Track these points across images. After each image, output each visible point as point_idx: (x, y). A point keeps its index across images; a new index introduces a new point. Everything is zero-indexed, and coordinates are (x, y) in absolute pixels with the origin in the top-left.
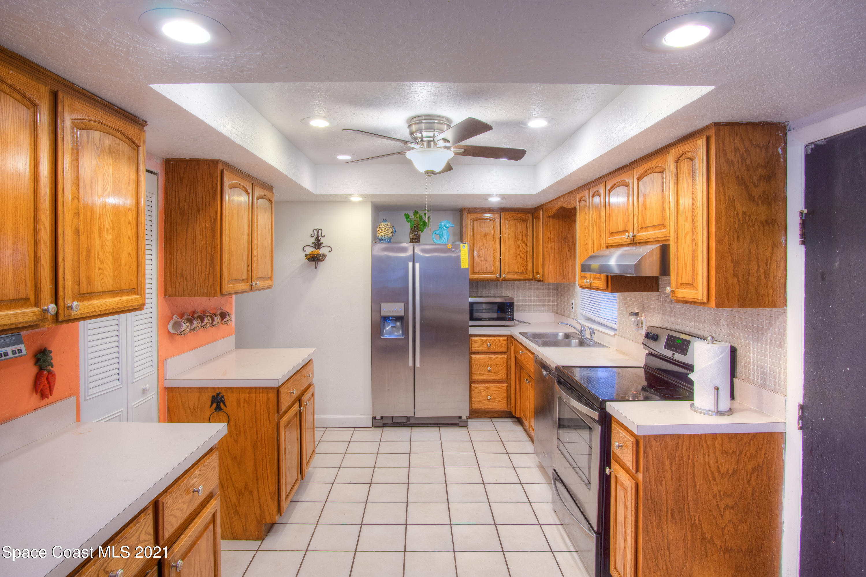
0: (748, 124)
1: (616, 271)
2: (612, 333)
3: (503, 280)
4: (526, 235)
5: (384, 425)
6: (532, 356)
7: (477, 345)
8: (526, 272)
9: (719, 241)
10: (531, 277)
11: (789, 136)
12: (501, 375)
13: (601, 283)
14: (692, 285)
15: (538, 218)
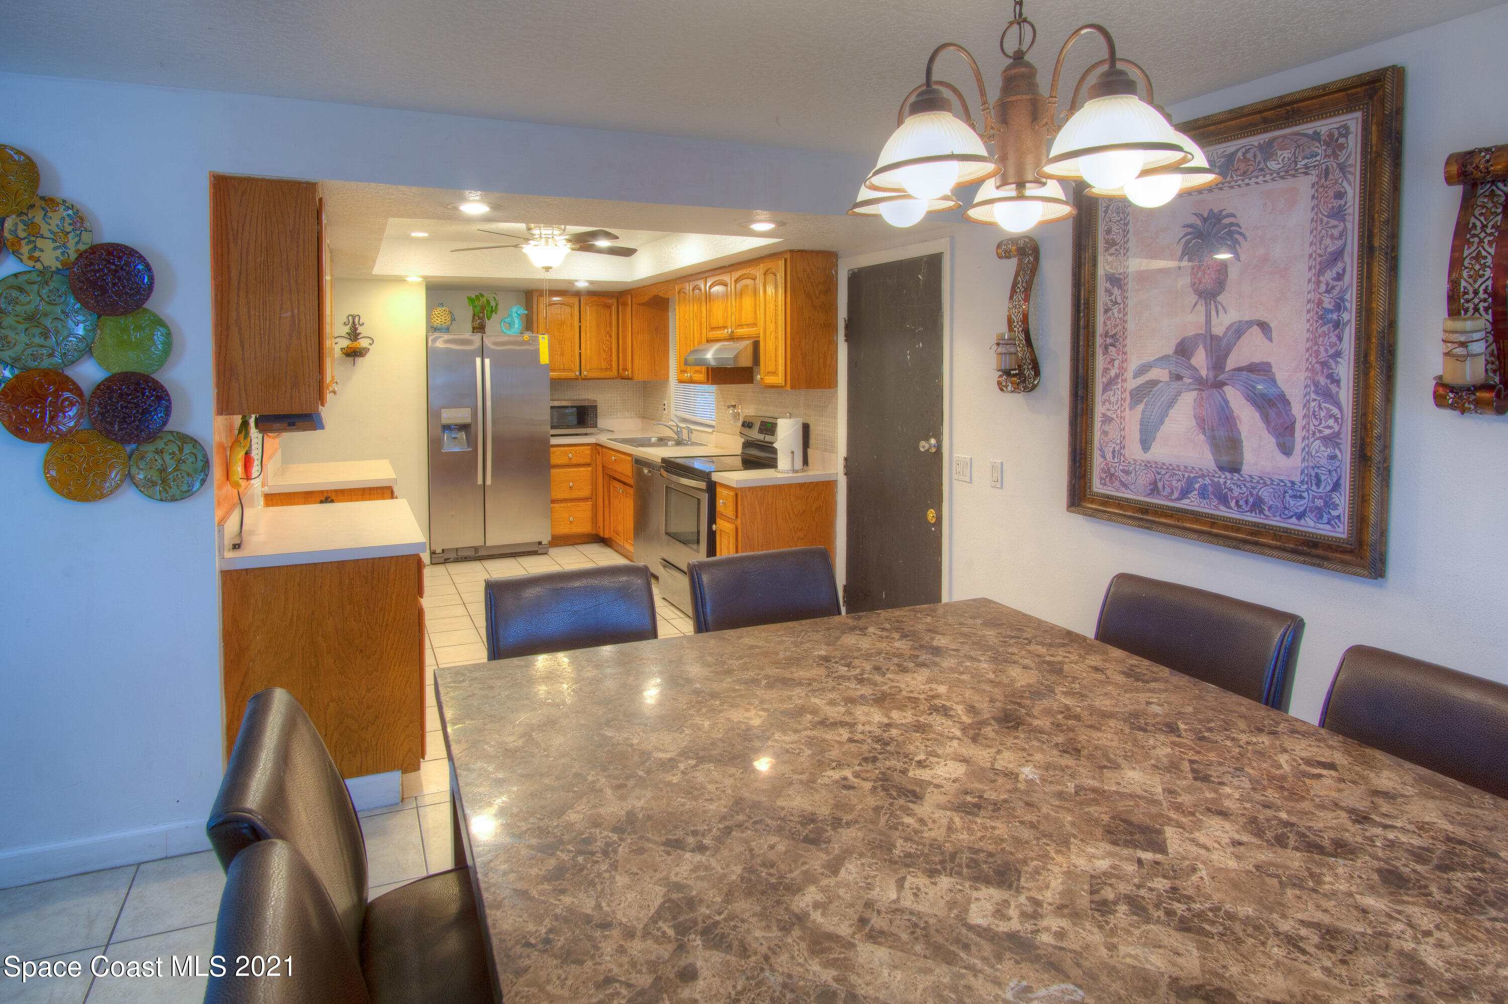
0: (812, 251)
1: (713, 363)
2: (710, 430)
3: (583, 379)
4: (611, 324)
5: (446, 561)
6: (630, 459)
7: (556, 457)
8: (610, 369)
9: (792, 339)
10: (616, 374)
11: (840, 261)
12: (586, 492)
13: (701, 377)
14: (775, 373)
15: (625, 304)
